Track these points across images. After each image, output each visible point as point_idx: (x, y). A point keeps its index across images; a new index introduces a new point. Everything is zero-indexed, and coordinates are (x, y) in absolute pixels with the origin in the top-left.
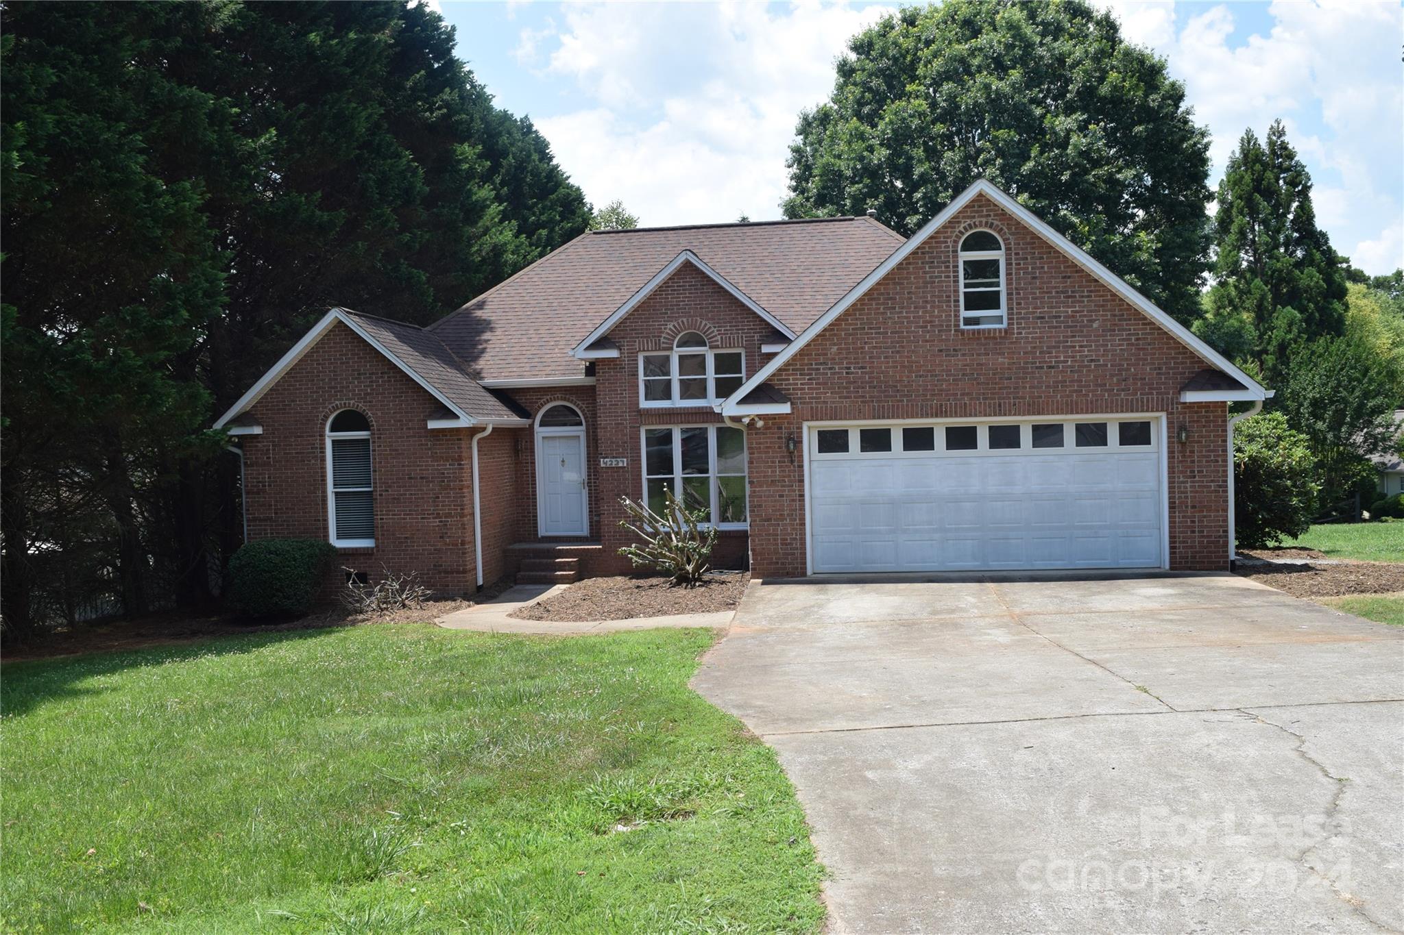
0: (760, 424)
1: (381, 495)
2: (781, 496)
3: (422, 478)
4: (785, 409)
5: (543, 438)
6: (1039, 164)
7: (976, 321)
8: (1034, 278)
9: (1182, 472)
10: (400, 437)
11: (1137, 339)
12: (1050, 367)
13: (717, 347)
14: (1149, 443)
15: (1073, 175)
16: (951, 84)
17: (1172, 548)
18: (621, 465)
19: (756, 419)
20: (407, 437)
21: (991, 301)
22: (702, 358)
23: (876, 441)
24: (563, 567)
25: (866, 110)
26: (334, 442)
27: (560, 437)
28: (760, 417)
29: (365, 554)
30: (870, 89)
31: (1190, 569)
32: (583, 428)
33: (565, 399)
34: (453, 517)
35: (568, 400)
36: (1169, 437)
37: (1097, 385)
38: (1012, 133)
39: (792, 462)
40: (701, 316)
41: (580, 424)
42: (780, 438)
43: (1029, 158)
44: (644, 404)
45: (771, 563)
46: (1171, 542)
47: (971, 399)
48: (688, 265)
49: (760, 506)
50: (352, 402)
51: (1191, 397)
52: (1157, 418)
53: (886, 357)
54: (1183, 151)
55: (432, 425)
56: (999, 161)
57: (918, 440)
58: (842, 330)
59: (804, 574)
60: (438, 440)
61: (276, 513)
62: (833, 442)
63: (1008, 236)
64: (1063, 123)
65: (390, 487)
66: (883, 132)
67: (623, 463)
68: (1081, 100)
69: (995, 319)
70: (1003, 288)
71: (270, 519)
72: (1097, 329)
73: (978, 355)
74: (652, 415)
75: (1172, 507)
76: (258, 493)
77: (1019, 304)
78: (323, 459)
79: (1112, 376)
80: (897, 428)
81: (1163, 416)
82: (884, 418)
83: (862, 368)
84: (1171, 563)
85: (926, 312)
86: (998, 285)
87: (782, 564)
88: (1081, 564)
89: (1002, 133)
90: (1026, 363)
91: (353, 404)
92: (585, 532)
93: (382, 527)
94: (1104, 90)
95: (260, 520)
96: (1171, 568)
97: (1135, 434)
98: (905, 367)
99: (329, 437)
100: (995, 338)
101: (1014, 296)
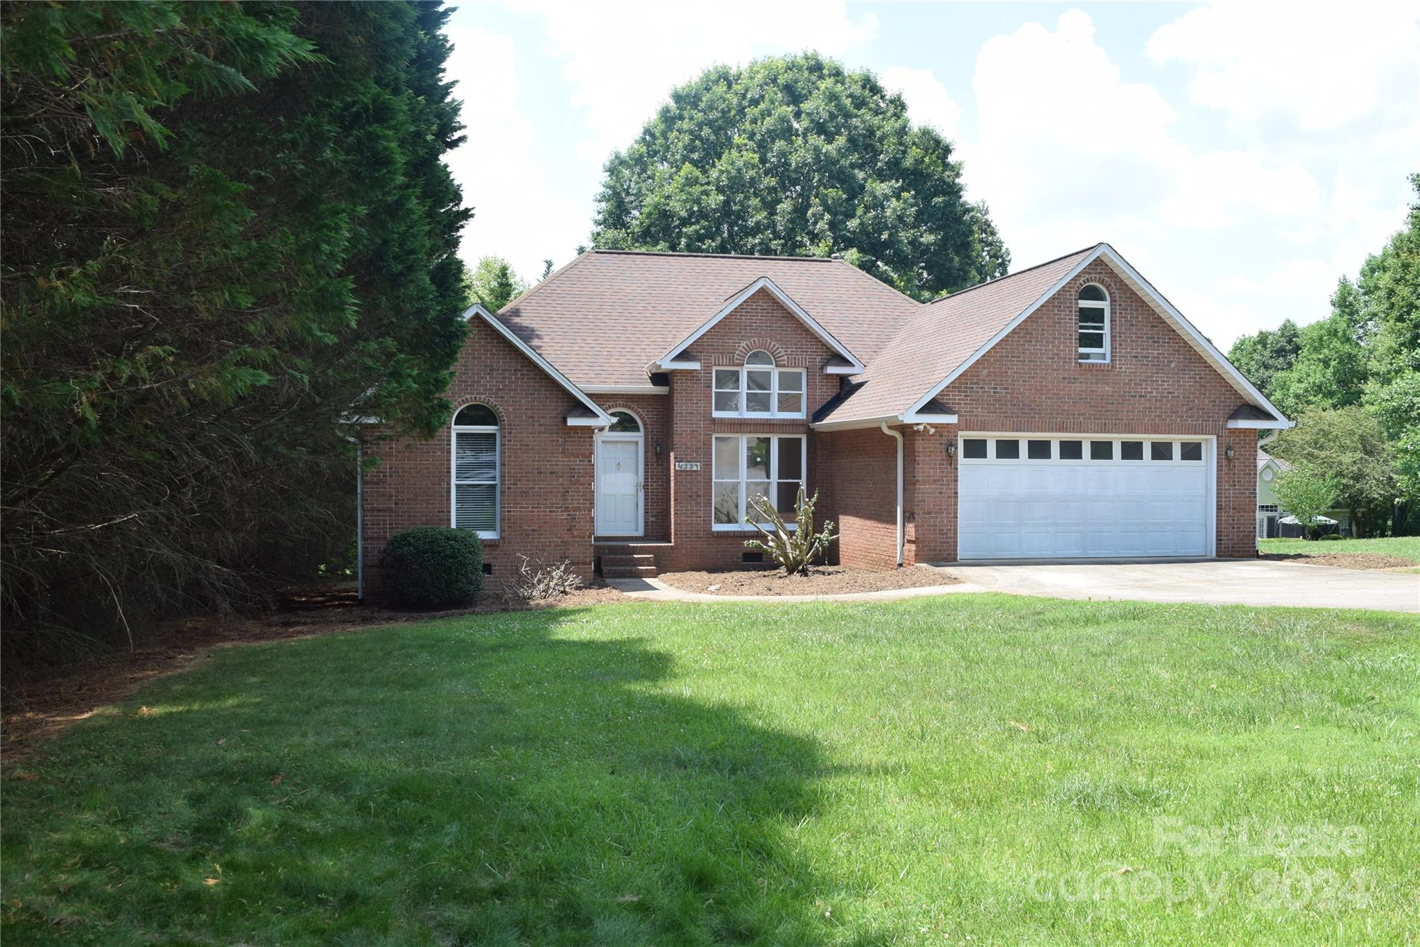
0: (932, 431)
1: (509, 488)
2: (940, 493)
3: (552, 473)
4: (952, 419)
5: (603, 442)
6: (862, 224)
7: (1087, 356)
8: (1132, 325)
9: (1227, 482)
10: (531, 433)
11: (1201, 378)
12: (1141, 396)
13: (784, 366)
14: (1199, 458)
15: (890, 235)
16: (783, 142)
17: (1219, 540)
18: (695, 469)
19: (929, 427)
20: (539, 433)
21: (1097, 341)
22: (767, 375)
23: (1008, 450)
24: (642, 562)
25: (695, 156)
26: (458, 435)
27: (621, 442)
28: (931, 425)
29: (490, 546)
30: (699, 137)
31: (1231, 556)
32: (642, 433)
33: (626, 406)
34: (581, 510)
35: (629, 408)
36: (1218, 455)
37: (1172, 412)
38: (840, 193)
39: (951, 464)
40: (771, 337)
41: (637, 429)
42: (941, 444)
43: (852, 216)
44: (716, 414)
45: (930, 550)
46: (1217, 536)
47: (1085, 418)
48: (763, 292)
49: (924, 501)
50: (483, 396)
51: (1232, 424)
52: (1206, 440)
53: (1024, 381)
54: (964, 223)
55: (572, 422)
56: (827, 216)
57: (1039, 450)
58: (991, 356)
59: (955, 560)
60: (571, 437)
61: (396, 504)
62: (976, 449)
63: (1114, 290)
64: (882, 188)
65: (519, 480)
66: (718, 179)
67: (696, 467)
68: (890, 169)
69: (1101, 355)
70: (1106, 331)
71: (390, 510)
72: (1174, 369)
73: (1091, 383)
74: (724, 424)
75: (1219, 508)
76: (378, 483)
77: (1120, 345)
78: (449, 452)
79: (1183, 405)
80: (1024, 439)
81: (1214, 437)
82: (1020, 431)
83: (1006, 389)
84: (1217, 552)
85: (1053, 346)
86: (1101, 328)
87: (940, 550)
88: (1152, 553)
89: (832, 192)
90: (1125, 392)
91: (483, 399)
92: (640, 533)
93: (509, 519)
94: (908, 162)
95: (379, 510)
96: (1217, 555)
97: (1191, 452)
98: (1037, 390)
99: (456, 429)
100: (1103, 371)
101: (1118, 339)
